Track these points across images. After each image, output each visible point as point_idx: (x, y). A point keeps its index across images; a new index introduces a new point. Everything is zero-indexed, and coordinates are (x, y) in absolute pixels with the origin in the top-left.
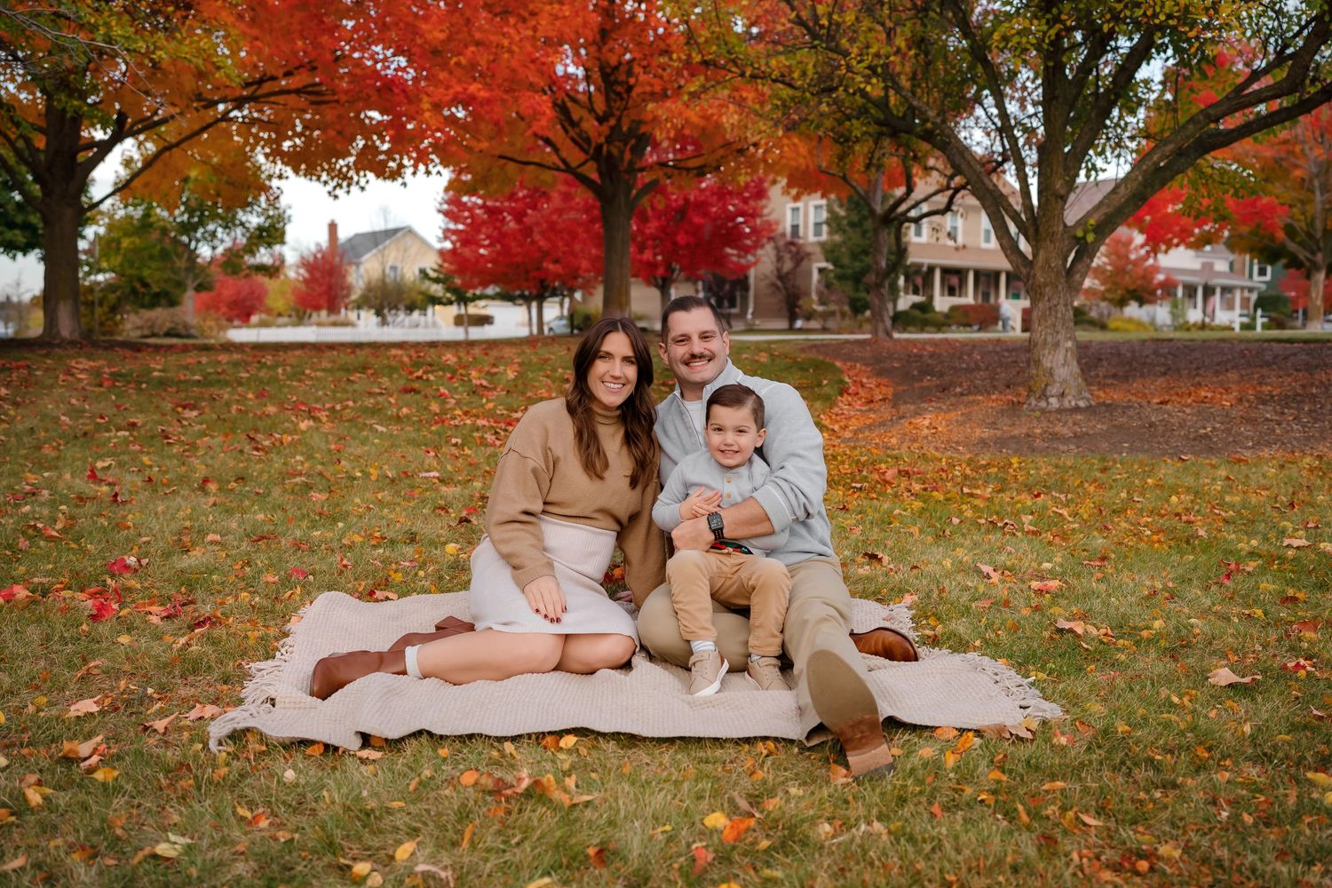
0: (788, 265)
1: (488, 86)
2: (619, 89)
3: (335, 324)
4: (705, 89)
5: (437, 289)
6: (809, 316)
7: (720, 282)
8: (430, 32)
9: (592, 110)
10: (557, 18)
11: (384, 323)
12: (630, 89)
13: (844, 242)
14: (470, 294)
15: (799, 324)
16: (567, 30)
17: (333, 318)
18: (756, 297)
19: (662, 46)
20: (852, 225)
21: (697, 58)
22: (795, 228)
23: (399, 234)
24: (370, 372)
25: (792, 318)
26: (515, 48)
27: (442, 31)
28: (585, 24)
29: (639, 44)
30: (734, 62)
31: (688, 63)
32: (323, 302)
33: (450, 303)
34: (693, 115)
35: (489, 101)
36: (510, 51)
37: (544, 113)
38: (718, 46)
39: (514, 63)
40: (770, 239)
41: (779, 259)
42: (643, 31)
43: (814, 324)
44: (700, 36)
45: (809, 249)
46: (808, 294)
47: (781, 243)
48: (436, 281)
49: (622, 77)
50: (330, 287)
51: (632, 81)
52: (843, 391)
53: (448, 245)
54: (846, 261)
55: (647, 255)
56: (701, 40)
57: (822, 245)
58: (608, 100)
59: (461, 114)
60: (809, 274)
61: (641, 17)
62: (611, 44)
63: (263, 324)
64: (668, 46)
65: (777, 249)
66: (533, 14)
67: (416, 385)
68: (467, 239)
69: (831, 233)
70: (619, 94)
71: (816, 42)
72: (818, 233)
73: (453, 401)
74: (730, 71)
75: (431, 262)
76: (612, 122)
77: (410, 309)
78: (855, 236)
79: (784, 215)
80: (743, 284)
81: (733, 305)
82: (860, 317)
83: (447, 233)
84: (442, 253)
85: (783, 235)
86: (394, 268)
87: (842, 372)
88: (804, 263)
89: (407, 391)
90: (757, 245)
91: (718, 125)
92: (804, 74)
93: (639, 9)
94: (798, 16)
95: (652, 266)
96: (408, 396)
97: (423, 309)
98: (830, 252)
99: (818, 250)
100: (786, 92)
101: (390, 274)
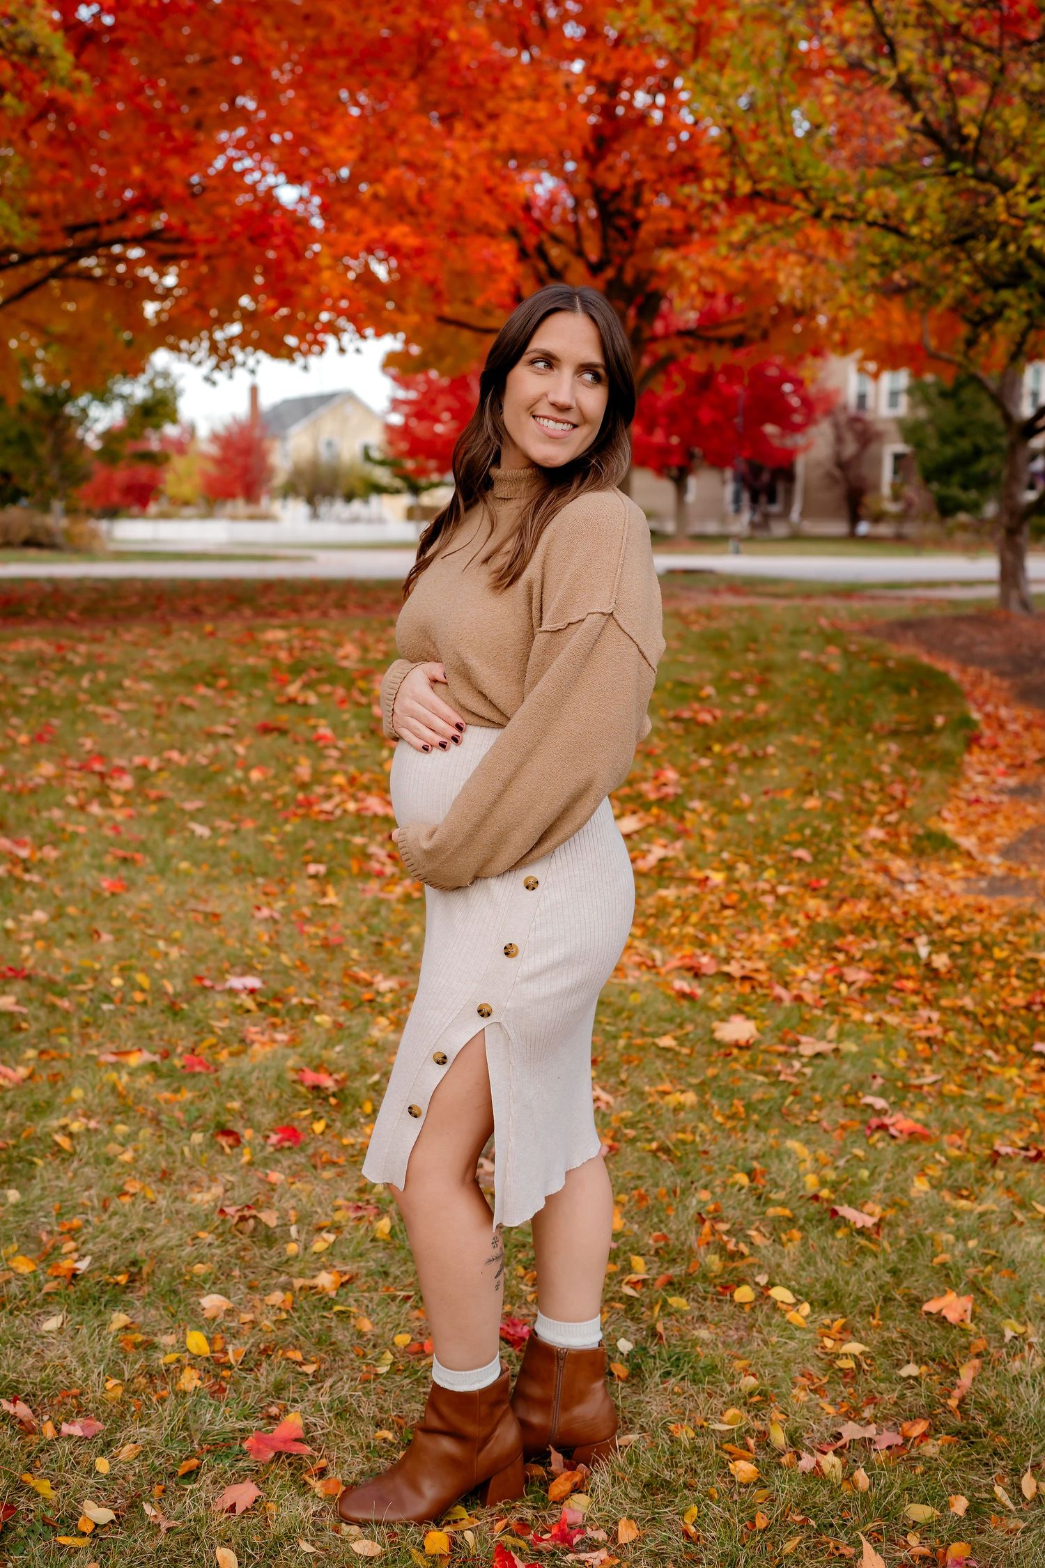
0: (850, 448)
1: (419, 230)
2: (623, 223)
3: (252, 518)
4: (753, 237)
5: (382, 475)
6: (878, 518)
7: (756, 470)
8: (333, 149)
9: (580, 253)
10: (527, 121)
11: (315, 516)
12: (636, 224)
13: (931, 421)
14: (423, 481)
15: (863, 528)
16: (543, 140)
17: (251, 510)
18: (806, 491)
19: (686, 159)
20: (944, 394)
21: (744, 187)
22: (862, 398)
23: (337, 401)
24: (222, 682)
25: (854, 519)
26: (463, 172)
27: (351, 148)
28: (571, 128)
29: (654, 158)
30: (805, 193)
31: (729, 196)
32: (238, 489)
33: (397, 491)
34: (734, 269)
35: (419, 252)
36: (457, 178)
37: (503, 271)
38: (781, 168)
39: (460, 192)
40: (829, 412)
41: (839, 440)
42: (658, 138)
43: (884, 529)
44: (750, 151)
45: (880, 427)
46: (877, 487)
47: (842, 418)
48: (382, 463)
49: (627, 206)
50: (246, 470)
51: (640, 213)
52: (973, 741)
53: (397, 419)
54: (933, 444)
55: (658, 437)
56: (752, 158)
57: (899, 422)
58: (604, 239)
59: (381, 271)
60: (878, 462)
61: (657, 116)
62: (610, 159)
63: (164, 516)
64: (697, 161)
65: (836, 426)
66: (493, 116)
67: (285, 717)
68: (422, 411)
69: (913, 406)
70: (620, 231)
71: (955, 166)
72: (893, 403)
73: (334, 753)
74: (796, 208)
75: (375, 438)
76: (610, 273)
77: (349, 498)
78: (947, 410)
79: (845, 380)
80: (786, 473)
81: (772, 499)
82: (950, 522)
83: (396, 404)
84: (389, 428)
85: (845, 408)
86: (329, 444)
87: (967, 695)
88: (873, 448)
89: (266, 729)
90: (810, 420)
91: (772, 284)
92: (920, 215)
93: (654, 105)
94: (924, 121)
95: (666, 450)
96: (268, 739)
97: (365, 499)
98: (910, 431)
99: (892, 429)
100: (890, 242)
101: (324, 454)
